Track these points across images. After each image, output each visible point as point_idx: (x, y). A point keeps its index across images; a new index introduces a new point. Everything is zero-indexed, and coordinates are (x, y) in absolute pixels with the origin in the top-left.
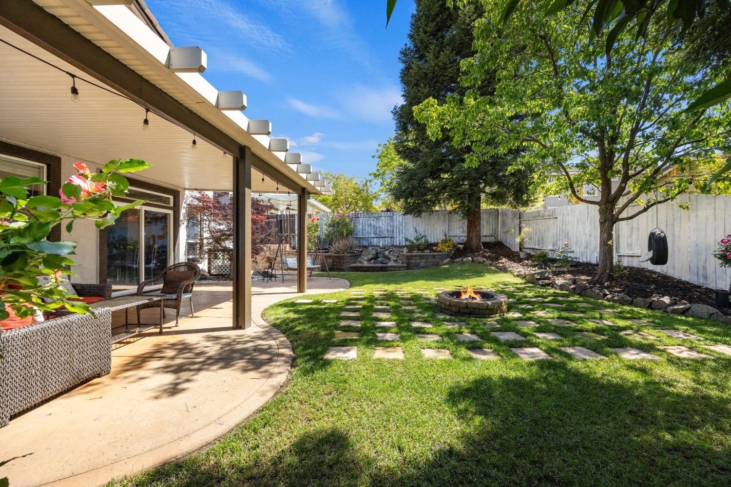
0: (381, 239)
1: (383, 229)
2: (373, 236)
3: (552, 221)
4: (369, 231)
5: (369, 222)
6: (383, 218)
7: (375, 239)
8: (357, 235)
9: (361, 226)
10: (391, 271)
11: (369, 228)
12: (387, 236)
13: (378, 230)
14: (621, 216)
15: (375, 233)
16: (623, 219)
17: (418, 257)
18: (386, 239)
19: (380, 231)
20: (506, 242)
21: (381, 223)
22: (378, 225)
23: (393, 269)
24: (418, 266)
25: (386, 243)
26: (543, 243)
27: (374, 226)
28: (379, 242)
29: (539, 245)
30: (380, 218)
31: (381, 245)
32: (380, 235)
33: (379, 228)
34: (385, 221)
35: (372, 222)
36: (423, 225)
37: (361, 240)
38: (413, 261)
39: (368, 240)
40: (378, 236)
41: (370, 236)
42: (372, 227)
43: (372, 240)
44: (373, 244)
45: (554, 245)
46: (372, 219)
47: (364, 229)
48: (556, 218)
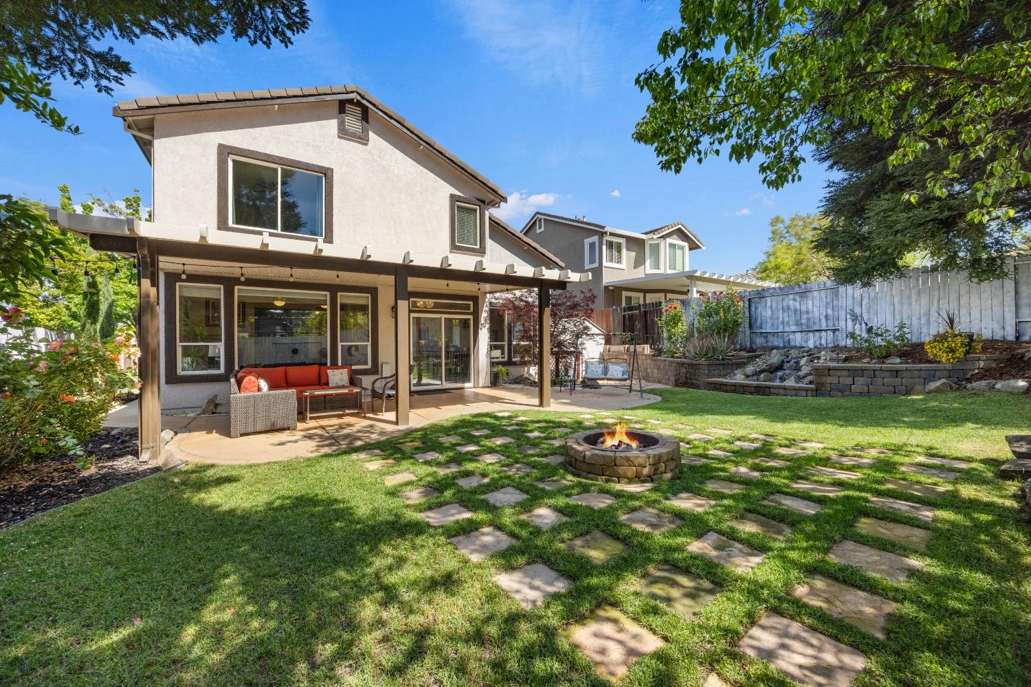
0: (811, 335)
1: (817, 314)
2: (793, 328)
4: (786, 319)
5: (785, 304)
6: (816, 294)
7: (798, 335)
8: (761, 328)
9: (769, 313)
11: (786, 314)
12: (824, 328)
13: (805, 316)
15: (797, 324)
17: (845, 373)
18: (823, 333)
19: (808, 319)
21: (810, 303)
22: (804, 309)
24: (845, 391)
25: (823, 342)
27: (795, 311)
28: (807, 340)
30: (809, 294)
31: (811, 344)
32: (808, 327)
33: (808, 312)
34: (821, 300)
35: (791, 303)
37: (770, 338)
39: (783, 337)
40: (804, 328)
41: (787, 329)
42: (792, 314)
43: (792, 336)
44: (793, 344)
47: (775, 316)
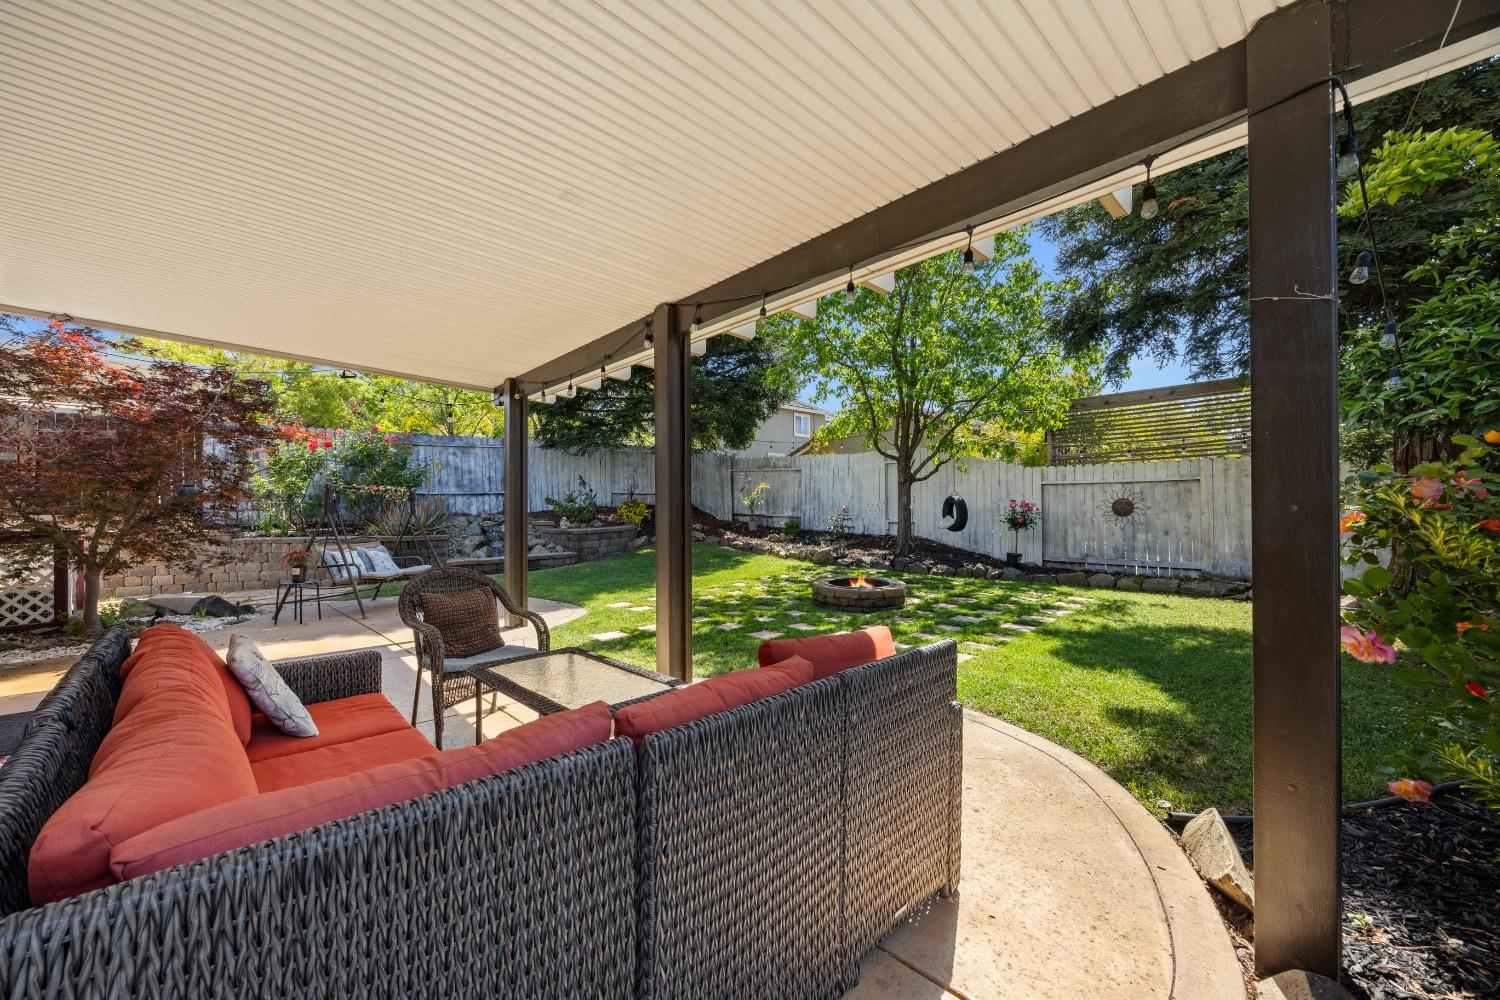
0: (474, 499)
1: (479, 474)
2: (453, 490)
3: (791, 475)
4: (445, 478)
5: (443, 459)
6: (478, 451)
7: (459, 499)
10: (547, 567)
11: (444, 472)
12: (487, 491)
13: (467, 477)
14: (918, 476)
15: (459, 485)
16: (920, 480)
17: (596, 537)
18: (487, 498)
19: (471, 480)
20: (704, 506)
21: (472, 463)
22: (465, 466)
23: (551, 562)
24: (595, 555)
25: (487, 508)
26: (775, 507)
27: (456, 468)
28: (469, 506)
29: (768, 510)
30: (472, 451)
31: (474, 511)
32: (471, 489)
33: (470, 472)
34: (483, 459)
35: (451, 458)
36: (566, 471)
38: (587, 544)
39: (440, 501)
40: (467, 490)
41: (445, 491)
42: (451, 471)
43: (451, 501)
44: (453, 510)
45: (793, 510)
46: (451, 450)
48: (800, 471)
